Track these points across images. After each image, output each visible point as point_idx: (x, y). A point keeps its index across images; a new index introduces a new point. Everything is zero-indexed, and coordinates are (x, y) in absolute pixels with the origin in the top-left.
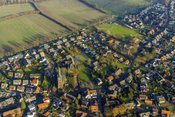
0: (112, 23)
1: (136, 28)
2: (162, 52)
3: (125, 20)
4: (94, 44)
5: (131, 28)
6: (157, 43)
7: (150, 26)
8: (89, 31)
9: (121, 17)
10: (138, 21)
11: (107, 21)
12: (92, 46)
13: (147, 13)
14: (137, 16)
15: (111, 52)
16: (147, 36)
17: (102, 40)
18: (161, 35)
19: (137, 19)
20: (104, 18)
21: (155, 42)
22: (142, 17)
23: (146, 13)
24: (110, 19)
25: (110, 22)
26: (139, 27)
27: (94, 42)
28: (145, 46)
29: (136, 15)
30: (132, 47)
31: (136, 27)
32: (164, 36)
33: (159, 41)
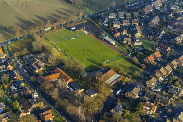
0: (77, 29)
1: (122, 45)
2: (161, 112)
3: (106, 23)
4: (14, 82)
5: (114, 43)
6: (156, 88)
7: (155, 41)
8: (17, 47)
9: (101, 16)
10: (133, 28)
11: (66, 24)
12: (6, 87)
13: (160, 7)
14: (136, 14)
15: (42, 105)
16: (141, 68)
17: (37, 71)
18: (172, 66)
19: (133, 23)
20: (65, 14)
21: (154, 84)
22: (146, 16)
23: (158, 8)
24: (75, 18)
25: (73, 27)
26: (129, 44)
27: (14, 76)
28: (126, 94)
29: (134, 13)
30: (96, 94)
31: (125, 42)
32: (179, 70)
33: (163, 81)
